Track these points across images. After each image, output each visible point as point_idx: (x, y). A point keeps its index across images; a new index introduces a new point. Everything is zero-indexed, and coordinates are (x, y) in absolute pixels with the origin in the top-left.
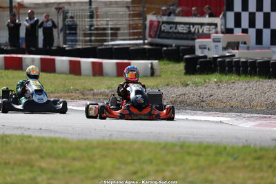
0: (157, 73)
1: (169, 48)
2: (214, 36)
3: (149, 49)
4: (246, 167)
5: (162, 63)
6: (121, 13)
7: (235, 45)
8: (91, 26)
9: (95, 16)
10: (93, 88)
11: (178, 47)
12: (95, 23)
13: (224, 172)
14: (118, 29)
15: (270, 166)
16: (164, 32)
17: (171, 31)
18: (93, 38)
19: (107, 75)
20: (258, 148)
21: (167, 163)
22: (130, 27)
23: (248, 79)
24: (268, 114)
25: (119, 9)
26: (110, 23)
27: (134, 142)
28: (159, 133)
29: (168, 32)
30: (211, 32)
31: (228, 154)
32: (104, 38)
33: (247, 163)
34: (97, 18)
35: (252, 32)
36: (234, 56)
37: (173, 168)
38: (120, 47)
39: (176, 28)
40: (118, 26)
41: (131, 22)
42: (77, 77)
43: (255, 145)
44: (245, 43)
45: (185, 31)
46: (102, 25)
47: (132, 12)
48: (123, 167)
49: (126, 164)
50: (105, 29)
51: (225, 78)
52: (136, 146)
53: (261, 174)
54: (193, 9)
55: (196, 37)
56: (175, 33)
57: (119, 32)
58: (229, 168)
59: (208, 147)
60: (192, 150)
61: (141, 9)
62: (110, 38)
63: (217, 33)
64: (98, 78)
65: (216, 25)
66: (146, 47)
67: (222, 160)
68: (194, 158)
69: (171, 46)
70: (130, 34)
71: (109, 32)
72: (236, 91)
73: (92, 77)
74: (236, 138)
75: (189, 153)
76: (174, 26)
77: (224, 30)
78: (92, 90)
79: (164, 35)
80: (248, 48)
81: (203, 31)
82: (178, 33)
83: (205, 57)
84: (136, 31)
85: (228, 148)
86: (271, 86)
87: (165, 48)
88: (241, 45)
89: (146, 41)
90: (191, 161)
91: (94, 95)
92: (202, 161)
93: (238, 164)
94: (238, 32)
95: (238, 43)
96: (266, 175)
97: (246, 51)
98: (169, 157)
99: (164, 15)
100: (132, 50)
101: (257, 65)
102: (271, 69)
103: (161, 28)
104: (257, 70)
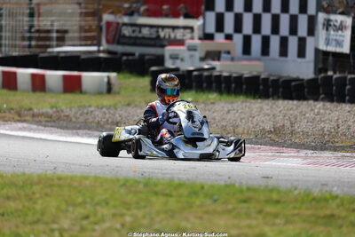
0: (115, 88)
1: (131, 58)
2: (189, 42)
3: (105, 59)
4: (230, 212)
5: (121, 76)
6: (70, 11)
7: (215, 55)
8: (31, 27)
9: (36, 14)
10: (33, 107)
11: (142, 56)
12: (36, 23)
13: (201, 218)
14: (66, 32)
15: (260, 212)
16: (124, 36)
17: (133, 35)
18: (33, 43)
19: (51, 91)
20: (244, 188)
21: (127, 205)
22: (81, 29)
23: (232, 98)
24: (256, 143)
25: (68, 6)
26: (56, 24)
27: (86, 178)
28: (117, 167)
29: (130, 38)
30: (185, 38)
31: (206, 195)
32: (47, 43)
33: (230, 207)
34: (39, 16)
35: (238, 38)
36: (213, 68)
37: (135, 212)
38: (68, 55)
39: (140, 32)
40: (66, 28)
41: (83, 23)
42: (12, 93)
43: (241, 183)
44: (228, 53)
46: (45, 25)
47: (84, 11)
48: (71, 209)
49: (75, 205)
50: (48, 31)
51: (203, 97)
52: (87, 182)
53: (247, 222)
54: (165, 7)
55: (166, 43)
56: (136, 38)
57: (67, 36)
58: (207, 212)
59: (180, 185)
60: (159, 188)
61: (96, 6)
62: (55, 43)
63: (192, 38)
64: (38, 95)
65: (191, 28)
66: (102, 55)
67: (198, 202)
68: (163, 199)
69: (133, 54)
70: (81, 39)
71: (55, 35)
72: (216, 114)
73: (31, 94)
74: (216, 174)
75: (156, 193)
76: (137, 29)
77: (202, 36)
78: (30, 109)
79: (124, 40)
80: (232, 59)
81: (175, 37)
82: (143, 38)
83: (177, 70)
84: (88, 34)
85: (206, 187)
86: (261, 108)
87: (125, 58)
88: (223, 55)
89: (102, 48)
90: (158, 202)
91: (33, 116)
92: (172, 203)
93: (219, 208)
94: (219, 38)
95: (220, 53)
96: (254, 222)
97: (229, 63)
98: (130, 198)
99: (126, 14)
100: (83, 59)
101: (243, 81)
102: (261, 87)
103: (121, 31)
104: (244, 87)
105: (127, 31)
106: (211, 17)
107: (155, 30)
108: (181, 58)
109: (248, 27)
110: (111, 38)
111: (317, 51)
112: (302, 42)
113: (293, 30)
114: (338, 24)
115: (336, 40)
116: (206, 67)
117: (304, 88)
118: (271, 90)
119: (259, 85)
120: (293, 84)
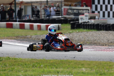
16: (69, 13)
17: (72, 12)
29: (71, 13)
35: (101, 13)
38: (53, 19)
39: (73, 11)
45: (77, 13)
55: (81, 14)
56: (73, 13)
65: (88, 10)
66: (62, 19)
76: (73, 10)
89: (63, 17)
95: (95, 17)
100: (57, 20)
101: (95, 25)
102: (100, 27)
103: (68, 11)
104: (95, 27)
105: (70, 11)
106: (94, 6)
107: (78, 10)
108: (83, 19)
109: (104, 9)
110: (65, 13)
116: (87, 21)
117: (110, 27)
118: (102, 28)
119: (99, 26)
120: (108, 26)
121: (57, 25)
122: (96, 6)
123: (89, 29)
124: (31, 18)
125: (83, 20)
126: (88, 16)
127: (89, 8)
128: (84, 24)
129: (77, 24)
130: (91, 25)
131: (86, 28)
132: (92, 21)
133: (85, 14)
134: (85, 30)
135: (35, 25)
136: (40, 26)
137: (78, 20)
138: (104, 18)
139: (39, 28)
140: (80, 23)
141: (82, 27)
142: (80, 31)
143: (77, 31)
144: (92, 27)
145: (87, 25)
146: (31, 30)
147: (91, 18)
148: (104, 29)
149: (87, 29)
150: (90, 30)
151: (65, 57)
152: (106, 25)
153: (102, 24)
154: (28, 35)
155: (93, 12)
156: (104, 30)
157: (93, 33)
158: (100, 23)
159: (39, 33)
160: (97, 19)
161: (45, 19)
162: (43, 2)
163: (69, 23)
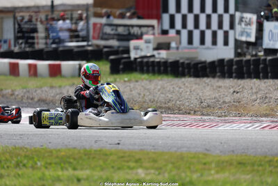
3: (91, 51)
7: (167, 46)
16: (106, 34)
17: (112, 32)
29: (109, 34)
35: (184, 33)
38: (66, 49)
39: (116, 30)
45: (125, 33)
55: (135, 38)
56: (114, 35)
65: (153, 27)
66: (90, 48)
76: (115, 28)
79: (106, 37)
80: (177, 49)
81: (141, 33)
82: (119, 35)
87: (106, 50)
89: (90, 43)
94: (172, 33)
95: (169, 44)
100: (76, 52)
101: (169, 65)
102: (180, 69)
103: (103, 30)
104: (169, 69)
105: (108, 30)
106: (166, 17)
107: (126, 28)
108: (141, 49)
109: (190, 25)
110: (96, 35)
111: (236, 41)
112: (226, 34)
113: (220, 26)
114: (248, 20)
115: (247, 32)
116: (149, 55)
117: (206, 69)
118: (186, 71)
119: (179, 67)
120: (200, 65)
121: (76, 63)
122: (172, 18)
123: (154, 72)
124: (13, 48)
125: (139, 51)
126: (152, 41)
127: (154, 22)
128: (141, 62)
129: (125, 62)
130: (159, 62)
131: (148, 72)
132: (163, 55)
133: (145, 37)
134: (145, 76)
135: (24, 63)
136: (35, 66)
137: (127, 51)
138: (190, 46)
139: (33, 71)
140: (132, 59)
141: (138, 68)
142: (133, 80)
143: (126, 79)
144: (162, 68)
145: (150, 64)
146: (12, 77)
147: (159, 47)
148: (192, 74)
149: (150, 75)
150: (156, 75)
151: (96, 142)
152: (196, 64)
153: (187, 62)
154: (6, 89)
155: (165, 32)
156: (190, 76)
157: (164, 82)
158: (181, 58)
159: (33, 83)
160: (173, 48)
161: (46, 50)
162: (43, 7)
163: (107, 59)
